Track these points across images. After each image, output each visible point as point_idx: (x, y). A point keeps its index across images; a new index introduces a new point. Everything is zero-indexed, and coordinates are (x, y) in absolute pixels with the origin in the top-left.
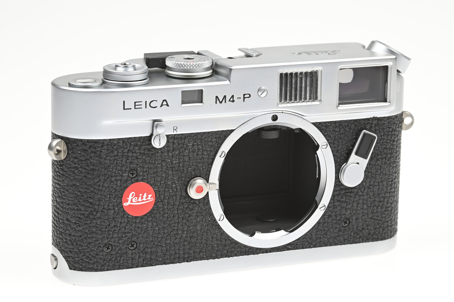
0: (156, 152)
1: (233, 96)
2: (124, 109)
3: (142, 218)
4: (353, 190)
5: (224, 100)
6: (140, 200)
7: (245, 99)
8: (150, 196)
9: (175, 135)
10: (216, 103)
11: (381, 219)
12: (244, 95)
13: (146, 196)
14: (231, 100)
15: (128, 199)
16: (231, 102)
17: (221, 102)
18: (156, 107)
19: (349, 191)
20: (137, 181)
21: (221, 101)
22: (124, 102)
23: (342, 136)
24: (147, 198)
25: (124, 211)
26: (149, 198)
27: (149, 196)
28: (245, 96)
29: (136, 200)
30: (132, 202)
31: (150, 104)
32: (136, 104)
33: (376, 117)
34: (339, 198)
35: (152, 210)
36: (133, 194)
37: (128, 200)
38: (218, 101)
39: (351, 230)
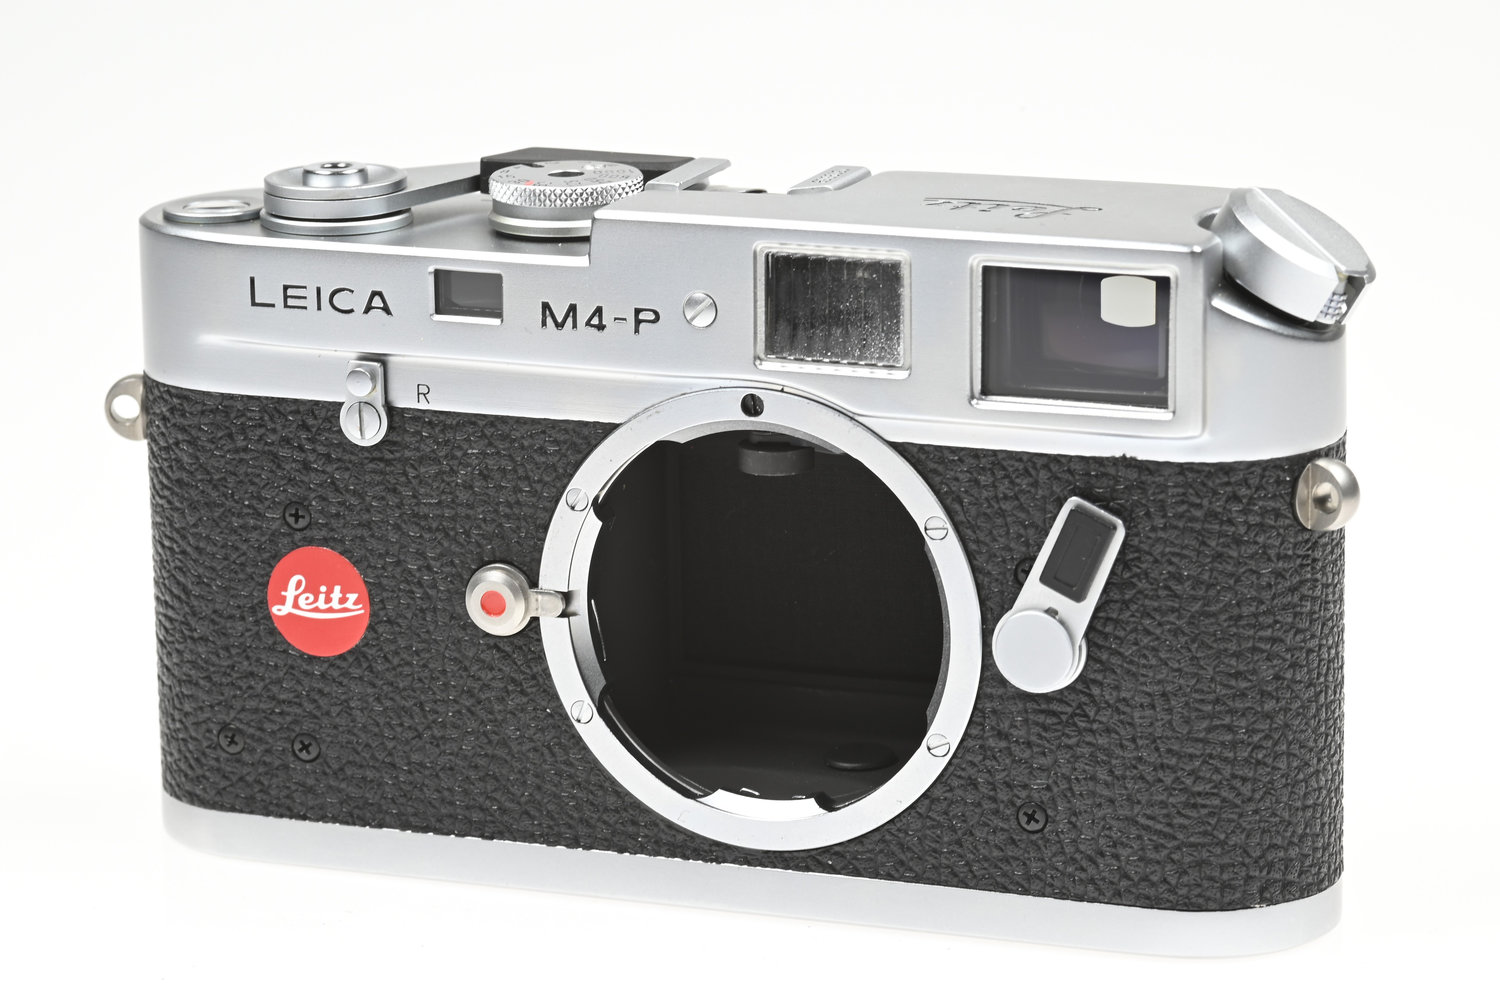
0: (366, 458)
1: (599, 311)
2: (254, 304)
3: (331, 662)
4: (1055, 707)
5: (570, 320)
6: (321, 604)
7: (642, 325)
8: (352, 597)
9: (424, 411)
10: (544, 324)
11: (1167, 830)
12: (638, 311)
13: (341, 595)
14: (592, 322)
15: (283, 593)
16: (594, 331)
17: (559, 325)
18: (351, 311)
19: (1038, 707)
20: (310, 541)
21: (560, 320)
22: (252, 280)
23: (1007, 506)
24: (343, 600)
25: (273, 631)
26: (349, 605)
27: (348, 595)
28: (642, 316)
29: (309, 601)
30: (296, 605)
32: (290, 292)
33: (1133, 459)
34: (1002, 725)
35: (364, 646)
36: (299, 584)
37: (285, 597)
38: (549, 320)
39: (1054, 849)
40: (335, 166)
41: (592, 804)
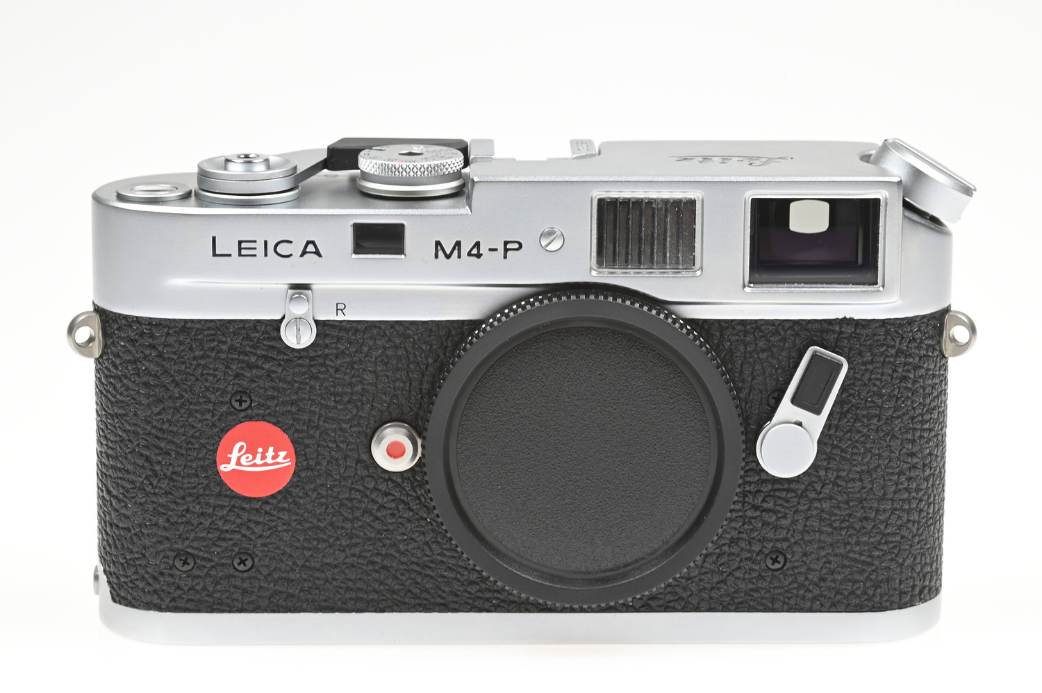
0: (296, 357)
1: (477, 245)
2: (215, 255)
3: (265, 501)
4: (793, 486)
5: (456, 252)
6: (258, 461)
7: (509, 252)
8: (282, 454)
9: (341, 322)
10: (437, 256)
11: (869, 560)
12: (506, 243)
13: (274, 454)
14: (472, 253)
15: (229, 456)
16: (475, 258)
17: (448, 257)
18: (291, 255)
19: (782, 487)
20: (250, 418)
21: (448, 253)
22: (214, 239)
23: (763, 356)
24: (274, 457)
25: (221, 483)
26: (280, 459)
27: (279, 453)
28: (509, 246)
29: (248, 460)
30: (238, 463)
31: (277, 249)
32: (243, 245)
33: (851, 319)
34: (756, 501)
35: (289, 487)
36: (241, 448)
37: (230, 458)
38: (441, 253)
39: (790, 579)
40: (247, 156)
41: (459, 580)
